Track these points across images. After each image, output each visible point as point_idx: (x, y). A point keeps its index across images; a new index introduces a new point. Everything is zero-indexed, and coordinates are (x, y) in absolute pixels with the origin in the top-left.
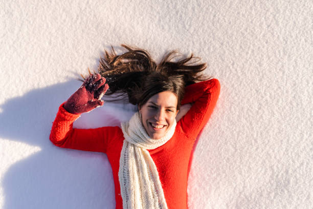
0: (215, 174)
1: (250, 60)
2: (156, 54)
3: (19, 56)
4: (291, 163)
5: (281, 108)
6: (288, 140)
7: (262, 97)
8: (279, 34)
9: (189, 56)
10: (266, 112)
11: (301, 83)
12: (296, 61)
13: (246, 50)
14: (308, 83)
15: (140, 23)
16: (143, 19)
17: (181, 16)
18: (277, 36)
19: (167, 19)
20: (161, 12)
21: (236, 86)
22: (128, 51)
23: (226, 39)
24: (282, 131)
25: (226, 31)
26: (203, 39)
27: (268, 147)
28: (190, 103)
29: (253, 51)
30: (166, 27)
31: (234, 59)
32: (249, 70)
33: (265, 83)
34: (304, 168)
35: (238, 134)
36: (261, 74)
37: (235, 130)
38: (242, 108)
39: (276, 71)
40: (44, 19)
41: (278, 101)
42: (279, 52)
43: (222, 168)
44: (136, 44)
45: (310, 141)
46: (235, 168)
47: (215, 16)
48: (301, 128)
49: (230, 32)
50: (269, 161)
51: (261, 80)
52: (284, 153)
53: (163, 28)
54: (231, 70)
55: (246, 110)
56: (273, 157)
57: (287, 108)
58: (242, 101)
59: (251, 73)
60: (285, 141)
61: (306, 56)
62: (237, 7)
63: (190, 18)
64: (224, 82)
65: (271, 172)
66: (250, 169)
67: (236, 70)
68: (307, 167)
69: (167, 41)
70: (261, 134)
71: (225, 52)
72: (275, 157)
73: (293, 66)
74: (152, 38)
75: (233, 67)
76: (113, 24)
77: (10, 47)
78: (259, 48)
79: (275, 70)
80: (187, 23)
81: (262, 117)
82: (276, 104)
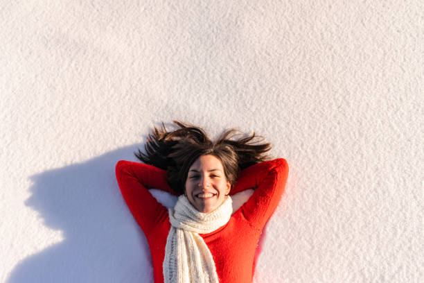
0: (288, 279)
1: (322, 141)
2: (213, 132)
3: (55, 130)
4: (387, 265)
5: (364, 196)
6: (378, 236)
7: (340, 183)
8: (351, 114)
9: (251, 135)
10: (347, 200)
11: (384, 167)
12: (374, 144)
13: (316, 131)
14: (393, 168)
15: (196, 100)
16: (200, 97)
17: (241, 95)
18: (349, 117)
19: (226, 98)
20: (219, 90)
21: (307, 169)
22: (180, 128)
23: (292, 119)
24: (369, 224)
25: (292, 111)
26: (267, 118)
27: (353, 245)
28: (253, 188)
29: (324, 132)
30: (225, 105)
31: (303, 140)
32: (321, 152)
33: (341, 167)
34: (405, 274)
35: (314, 226)
36: (335, 157)
37: (310, 221)
38: (317, 195)
39: (353, 153)
40: (89, 93)
41: (359, 188)
42: (354, 133)
43: (297, 271)
44: (191, 122)
45: (406, 237)
46: (312, 272)
47: (278, 96)
48: (393, 220)
49: (296, 112)
50: (357, 263)
51: (336, 164)
52: (376, 253)
53: (221, 106)
54: (300, 152)
55: (322, 196)
56: (361, 257)
57: (371, 196)
58: (316, 186)
59: (324, 156)
60: (374, 236)
61: (386, 138)
62: (302, 87)
63: (251, 97)
64: (293, 165)
65: (362, 279)
66: (334, 273)
67: (306, 151)
68: (407, 272)
69: (226, 119)
70: (343, 227)
71: (291, 132)
72: (365, 258)
73: (372, 149)
74: (209, 115)
75: (302, 149)
76: (165, 101)
77: (46, 121)
78: (330, 129)
79: (351, 153)
80: (248, 102)
81: (341, 206)
82: (358, 191)
